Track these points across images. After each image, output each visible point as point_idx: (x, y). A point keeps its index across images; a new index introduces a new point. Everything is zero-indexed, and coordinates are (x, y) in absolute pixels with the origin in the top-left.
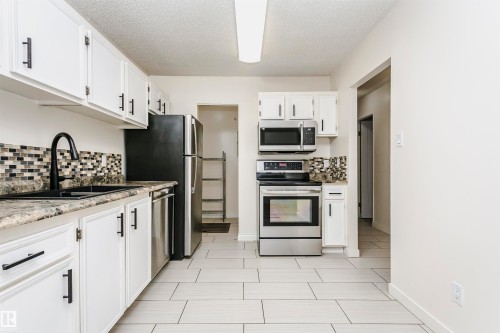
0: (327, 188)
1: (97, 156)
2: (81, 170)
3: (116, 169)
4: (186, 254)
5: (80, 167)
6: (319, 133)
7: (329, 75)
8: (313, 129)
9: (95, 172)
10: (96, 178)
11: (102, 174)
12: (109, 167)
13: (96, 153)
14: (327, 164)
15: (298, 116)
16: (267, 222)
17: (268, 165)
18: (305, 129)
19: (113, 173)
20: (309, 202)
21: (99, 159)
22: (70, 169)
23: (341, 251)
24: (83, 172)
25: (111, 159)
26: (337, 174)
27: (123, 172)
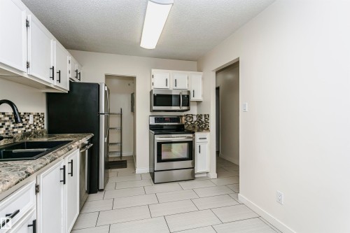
0: (198, 135)
1: (26, 116)
2: (14, 128)
3: (40, 125)
4: (100, 188)
5: (12, 126)
6: (192, 99)
7: (196, 61)
8: (188, 96)
9: (24, 129)
10: (26, 134)
11: (30, 130)
12: (35, 124)
13: (25, 113)
14: (195, 119)
15: (178, 87)
16: (160, 160)
17: (157, 120)
18: (183, 96)
19: (38, 129)
20: (186, 144)
21: (27, 118)
22: (4, 129)
23: (205, 175)
24: (15, 130)
25: (36, 117)
26: (202, 125)
27: (46, 127)
